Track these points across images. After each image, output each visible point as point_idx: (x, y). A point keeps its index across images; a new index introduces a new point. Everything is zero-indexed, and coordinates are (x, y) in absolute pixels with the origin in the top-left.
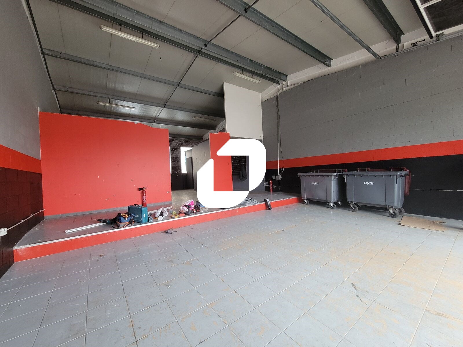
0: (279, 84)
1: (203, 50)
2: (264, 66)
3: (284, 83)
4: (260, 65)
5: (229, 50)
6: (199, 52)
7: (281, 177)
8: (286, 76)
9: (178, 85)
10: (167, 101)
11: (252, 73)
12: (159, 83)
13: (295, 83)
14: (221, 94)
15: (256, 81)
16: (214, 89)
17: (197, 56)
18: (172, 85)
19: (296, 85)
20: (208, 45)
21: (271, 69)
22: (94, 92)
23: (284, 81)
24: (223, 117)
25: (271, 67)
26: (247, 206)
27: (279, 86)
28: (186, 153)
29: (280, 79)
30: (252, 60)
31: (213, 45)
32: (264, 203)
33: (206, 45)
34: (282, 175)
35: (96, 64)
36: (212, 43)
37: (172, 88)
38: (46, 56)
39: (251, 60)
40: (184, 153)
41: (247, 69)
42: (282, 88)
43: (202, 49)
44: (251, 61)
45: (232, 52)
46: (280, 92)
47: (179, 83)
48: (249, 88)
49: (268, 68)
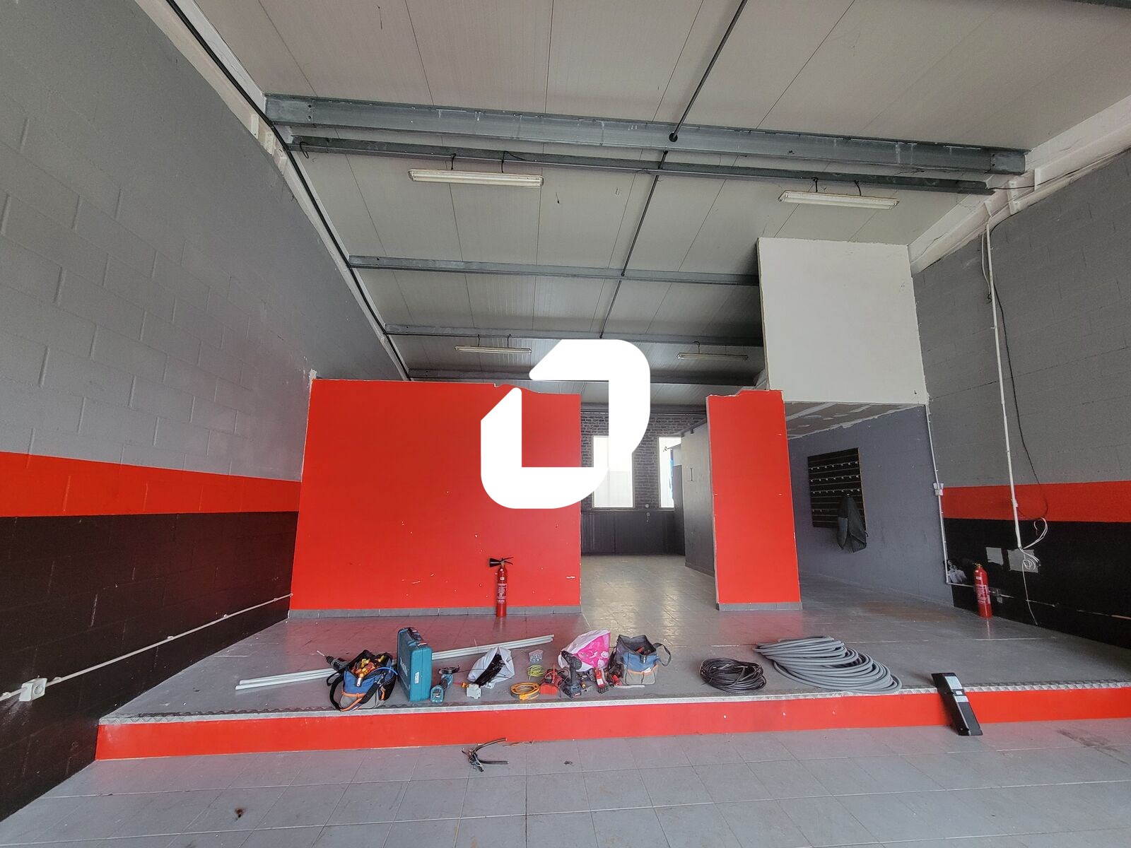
0: (991, 192)
1: (669, 159)
2: (906, 142)
3: (1014, 182)
4: (886, 144)
5: (756, 130)
6: (659, 167)
7: (1036, 560)
8: (1021, 153)
9: (623, 275)
10: (604, 321)
11: (858, 181)
12: (570, 278)
13: (1073, 166)
14: (750, 278)
15: (877, 202)
16: (731, 266)
17: (656, 180)
18: (607, 277)
19: (1077, 175)
20: (680, 136)
21: (941, 145)
22: (454, 328)
23: (1010, 176)
24: (759, 346)
25: (936, 140)
26: (836, 695)
27: (989, 201)
28: (675, 451)
29: (990, 172)
30: (849, 138)
31: (699, 129)
32: (933, 690)
33: (673, 138)
34: (1038, 551)
35: (438, 265)
36: (690, 125)
37: (609, 286)
38: (355, 270)
39: (845, 137)
40: (669, 451)
41: (836, 174)
42: (1006, 202)
43: (666, 153)
44: (847, 139)
45: (767, 132)
46: (993, 221)
47: (624, 270)
48: (855, 237)
49: (923, 146)
